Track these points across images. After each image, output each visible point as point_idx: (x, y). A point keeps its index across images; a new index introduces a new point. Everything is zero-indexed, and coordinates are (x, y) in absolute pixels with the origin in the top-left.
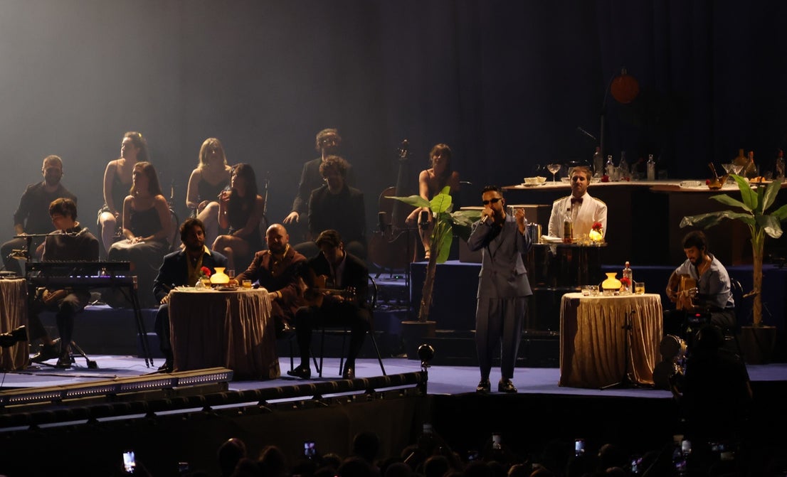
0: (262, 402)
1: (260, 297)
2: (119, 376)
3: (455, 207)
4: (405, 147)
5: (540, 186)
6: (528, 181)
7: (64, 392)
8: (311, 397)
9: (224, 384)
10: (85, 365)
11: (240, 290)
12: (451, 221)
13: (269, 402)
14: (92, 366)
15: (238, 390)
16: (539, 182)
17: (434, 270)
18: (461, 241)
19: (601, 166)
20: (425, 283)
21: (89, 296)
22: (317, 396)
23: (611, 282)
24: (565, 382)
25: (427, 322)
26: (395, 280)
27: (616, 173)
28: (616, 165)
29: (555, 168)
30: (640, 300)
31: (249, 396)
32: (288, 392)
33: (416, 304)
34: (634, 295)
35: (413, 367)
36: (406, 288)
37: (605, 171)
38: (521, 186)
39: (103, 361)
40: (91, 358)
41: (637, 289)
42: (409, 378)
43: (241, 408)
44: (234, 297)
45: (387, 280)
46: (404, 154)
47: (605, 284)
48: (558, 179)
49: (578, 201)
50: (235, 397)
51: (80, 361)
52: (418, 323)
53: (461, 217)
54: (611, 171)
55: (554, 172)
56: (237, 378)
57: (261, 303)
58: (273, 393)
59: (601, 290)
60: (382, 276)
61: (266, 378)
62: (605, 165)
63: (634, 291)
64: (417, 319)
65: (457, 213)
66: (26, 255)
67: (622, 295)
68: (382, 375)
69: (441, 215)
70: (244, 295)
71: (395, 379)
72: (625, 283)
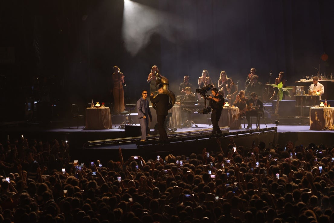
0: (237, 135)
1: (237, 109)
2: (203, 129)
3: (284, 87)
4: (271, 72)
5: (304, 81)
6: (301, 80)
7: (190, 133)
8: (249, 134)
9: (228, 130)
10: (195, 126)
11: (232, 108)
12: (282, 90)
13: (239, 135)
14: (197, 126)
15: (231, 132)
16: (304, 80)
17: (279, 102)
18: (285, 95)
19: (319, 76)
20: (276, 105)
21: (195, 110)
22: (251, 133)
23: (322, 104)
24: (311, 129)
25: (277, 115)
26: (269, 105)
27: (323, 78)
28: (323, 76)
29: (308, 77)
30: (329, 109)
31: (234, 133)
32: (244, 132)
33: (274, 111)
34: (328, 108)
35: (274, 126)
36: (272, 107)
37: (320, 78)
38: (300, 82)
39: (199, 125)
40: (196, 125)
41: (328, 106)
42: (273, 128)
43: (232, 136)
44: (230, 109)
45: (267, 105)
46: (271, 74)
47: (321, 105)
48: (309, 80)
49: (316, 85)
50: (231, 134)
51: (194, 125)
52: (275, 115)
53: (285, 89)
54: (322, 78)
55: (308, 78)
56: (231, 129)
57: (237, 111)
58: (240, 133)
59: (320, 106)
60: (266, 104)
61: (238, 129)
62: (320, 76)
63: (328, 107)
64: (275, 114)
65: (284, 88)
66: (180, 100)
67: (325, 108)
68: (266, 128)
69: (280, 89)
70: (233, 109)
71: (269, 129)
72: (325, 105)
